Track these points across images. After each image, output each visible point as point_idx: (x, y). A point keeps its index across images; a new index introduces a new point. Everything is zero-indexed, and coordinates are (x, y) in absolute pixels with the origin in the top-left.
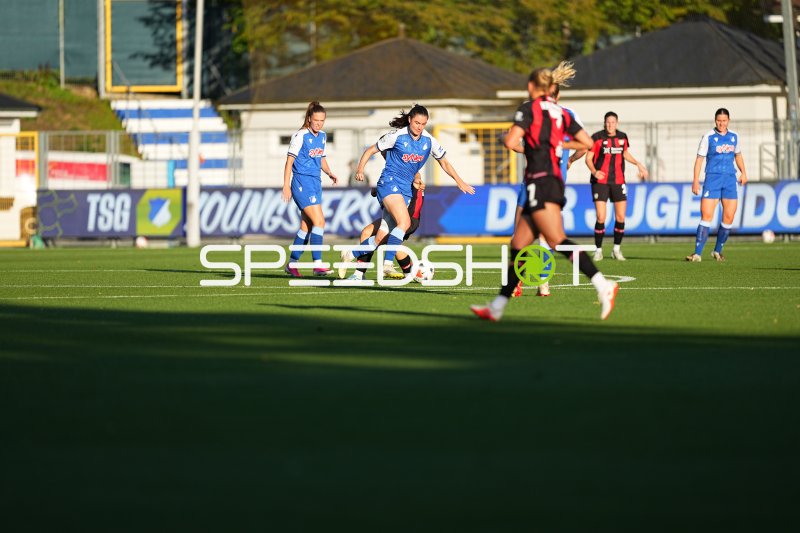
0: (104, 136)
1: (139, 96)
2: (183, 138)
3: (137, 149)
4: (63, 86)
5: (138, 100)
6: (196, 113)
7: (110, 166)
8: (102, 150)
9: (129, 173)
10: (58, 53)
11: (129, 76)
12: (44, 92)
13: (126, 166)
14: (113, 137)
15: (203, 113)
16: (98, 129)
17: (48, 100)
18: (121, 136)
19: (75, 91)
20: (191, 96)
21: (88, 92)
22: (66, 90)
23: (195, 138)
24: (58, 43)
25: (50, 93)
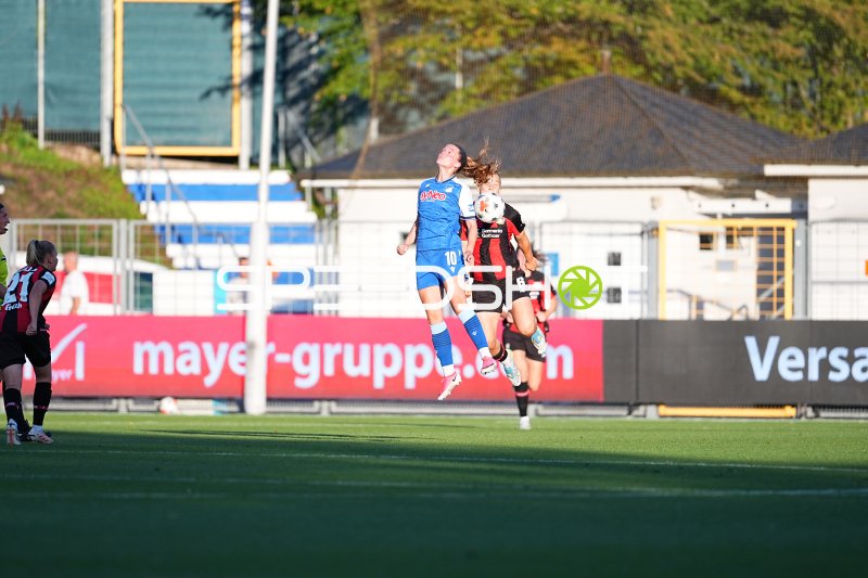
0: (109, 228)
1: (167, 163)
2: (241, 234)
3: (163, 250)
4: (41, 143)
5: (167, 169)
6: (263, 193)
7: (118, 277)
8: (106, 252)
9: (150, 291)
10: (35, 87)
11: (149, 129)
12: (10, 151)
13: (147, 277)
14: (123, 231)
15: (276, 193)
16: (100, 216)
17: (16, 166)
18: (136, 228)
19: (61, 152)
20: (254, 163)
21: (82, 154)
22: (47, 149)
23: (260, 236)
24: (35, 70)
25: (22, 156)
